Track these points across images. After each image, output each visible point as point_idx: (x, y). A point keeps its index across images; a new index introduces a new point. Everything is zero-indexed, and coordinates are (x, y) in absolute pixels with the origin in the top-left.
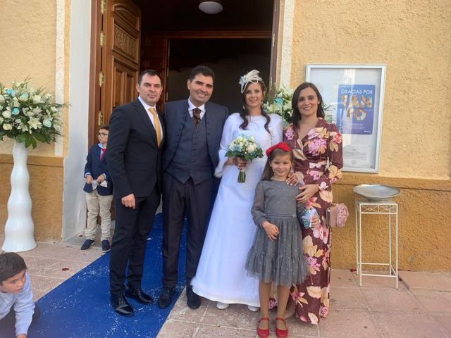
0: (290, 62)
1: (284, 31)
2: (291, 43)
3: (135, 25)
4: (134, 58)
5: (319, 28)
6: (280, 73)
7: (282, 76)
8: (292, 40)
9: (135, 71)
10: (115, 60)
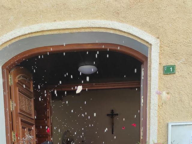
0: (157, 122)
1: (151, 99)
2: (157, 108)
3: (30, 88)
4: (31, 115)
5: (177, 96)
6: (150, 129)
7: (151, 131)
8: (157, 106)
9: (32, 125)
10: (22, 121)
